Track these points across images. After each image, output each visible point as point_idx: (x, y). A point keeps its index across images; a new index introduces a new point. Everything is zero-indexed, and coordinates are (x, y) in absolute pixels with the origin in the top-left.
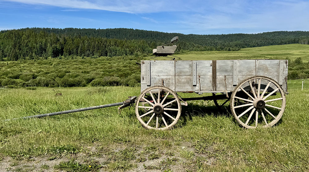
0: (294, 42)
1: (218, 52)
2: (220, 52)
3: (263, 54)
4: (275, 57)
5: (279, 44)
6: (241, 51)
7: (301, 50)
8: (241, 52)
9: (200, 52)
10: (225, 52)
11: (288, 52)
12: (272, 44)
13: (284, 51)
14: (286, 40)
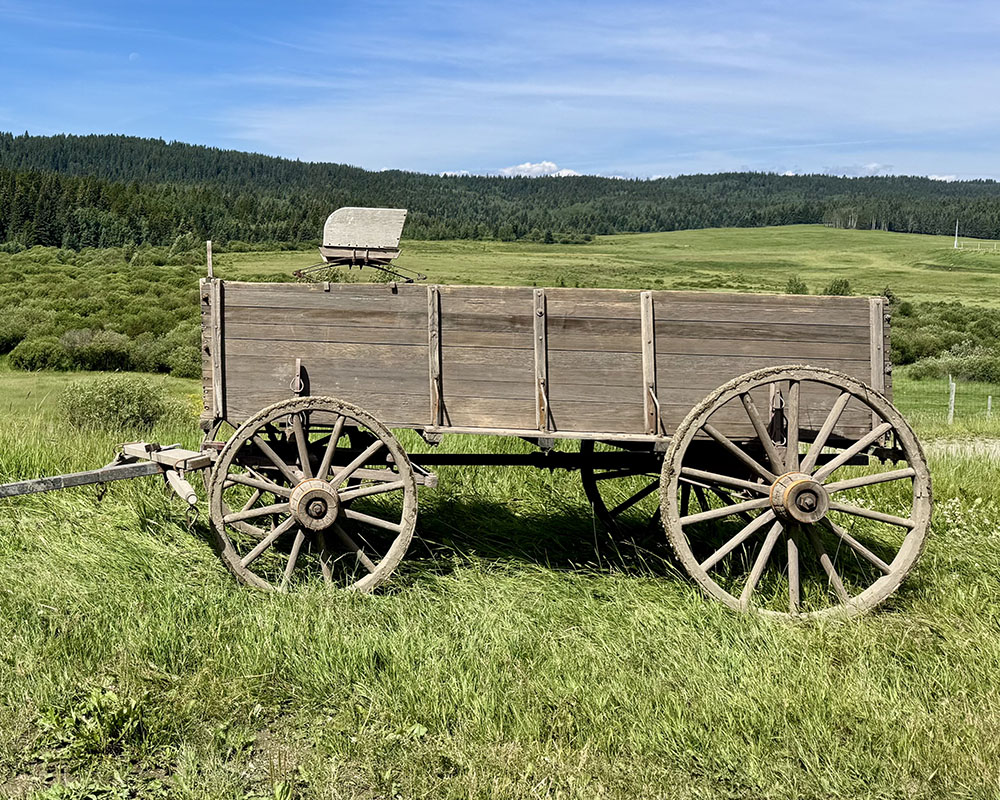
0: (806, 217)
1: (502, 244)
2: (510, 244)
3: (683, 259)
4: (736, 275)
5: (744, 224)
6: (594, 247)
7: (832, 252)
8: (595, 252)
9: (432, 242)
10: (530, 246)
11: (782, 255)
12: (714, 224)
13: (765, 250)
14: (772, 208)
